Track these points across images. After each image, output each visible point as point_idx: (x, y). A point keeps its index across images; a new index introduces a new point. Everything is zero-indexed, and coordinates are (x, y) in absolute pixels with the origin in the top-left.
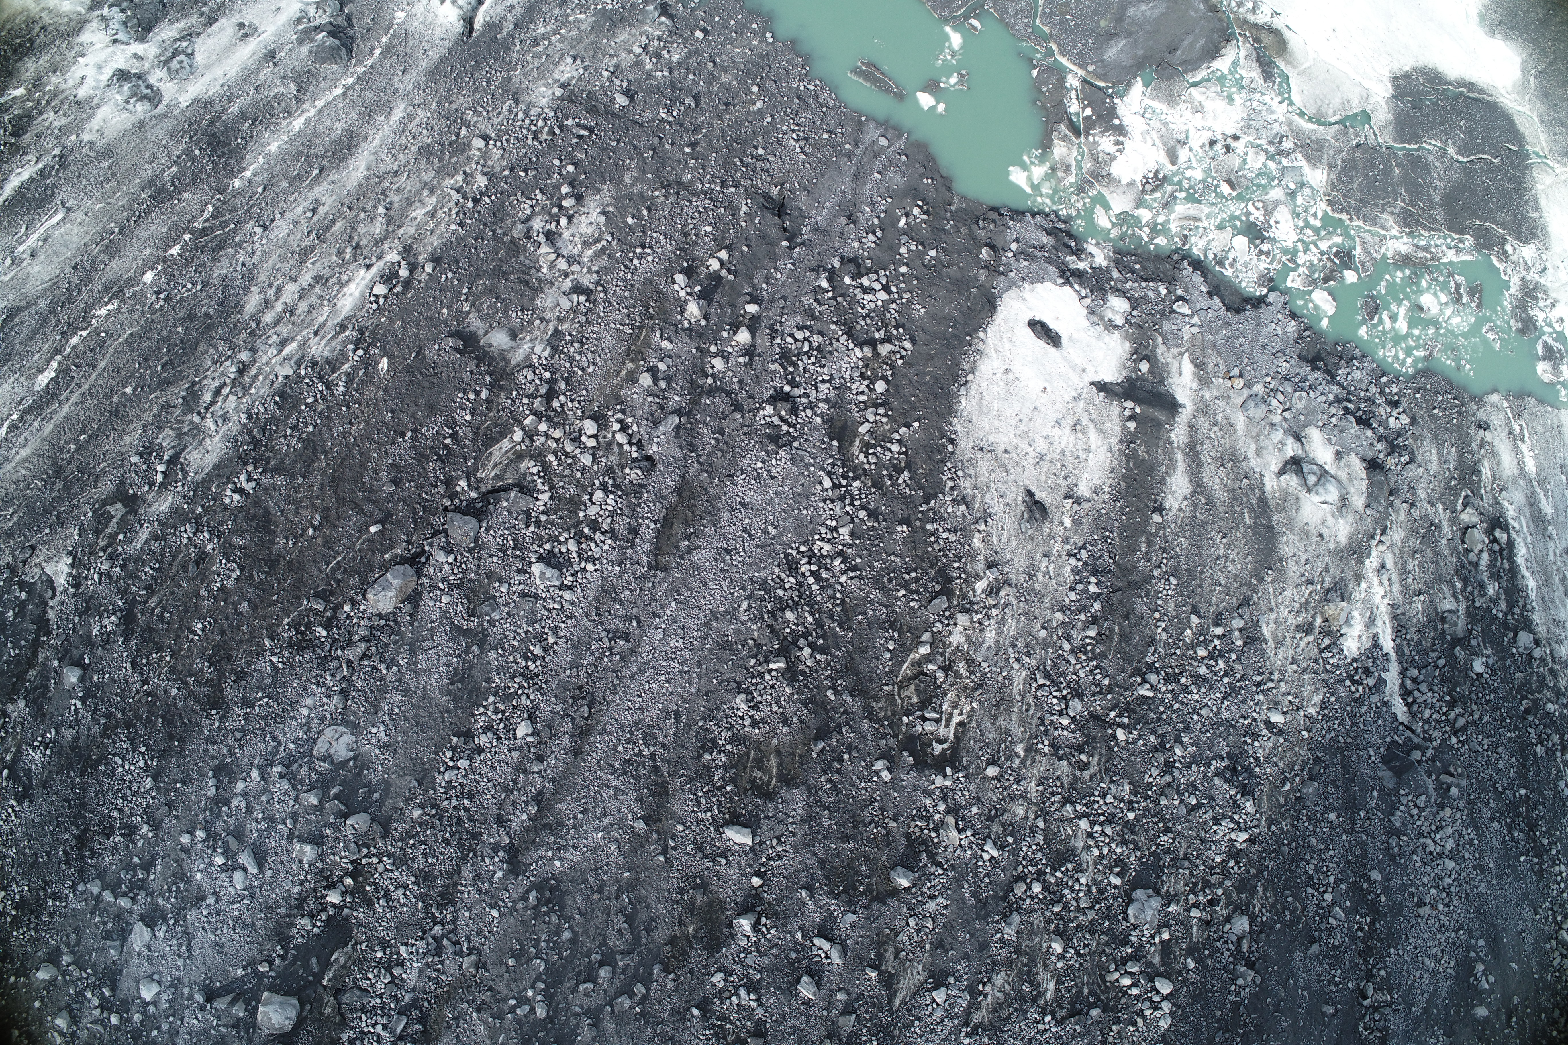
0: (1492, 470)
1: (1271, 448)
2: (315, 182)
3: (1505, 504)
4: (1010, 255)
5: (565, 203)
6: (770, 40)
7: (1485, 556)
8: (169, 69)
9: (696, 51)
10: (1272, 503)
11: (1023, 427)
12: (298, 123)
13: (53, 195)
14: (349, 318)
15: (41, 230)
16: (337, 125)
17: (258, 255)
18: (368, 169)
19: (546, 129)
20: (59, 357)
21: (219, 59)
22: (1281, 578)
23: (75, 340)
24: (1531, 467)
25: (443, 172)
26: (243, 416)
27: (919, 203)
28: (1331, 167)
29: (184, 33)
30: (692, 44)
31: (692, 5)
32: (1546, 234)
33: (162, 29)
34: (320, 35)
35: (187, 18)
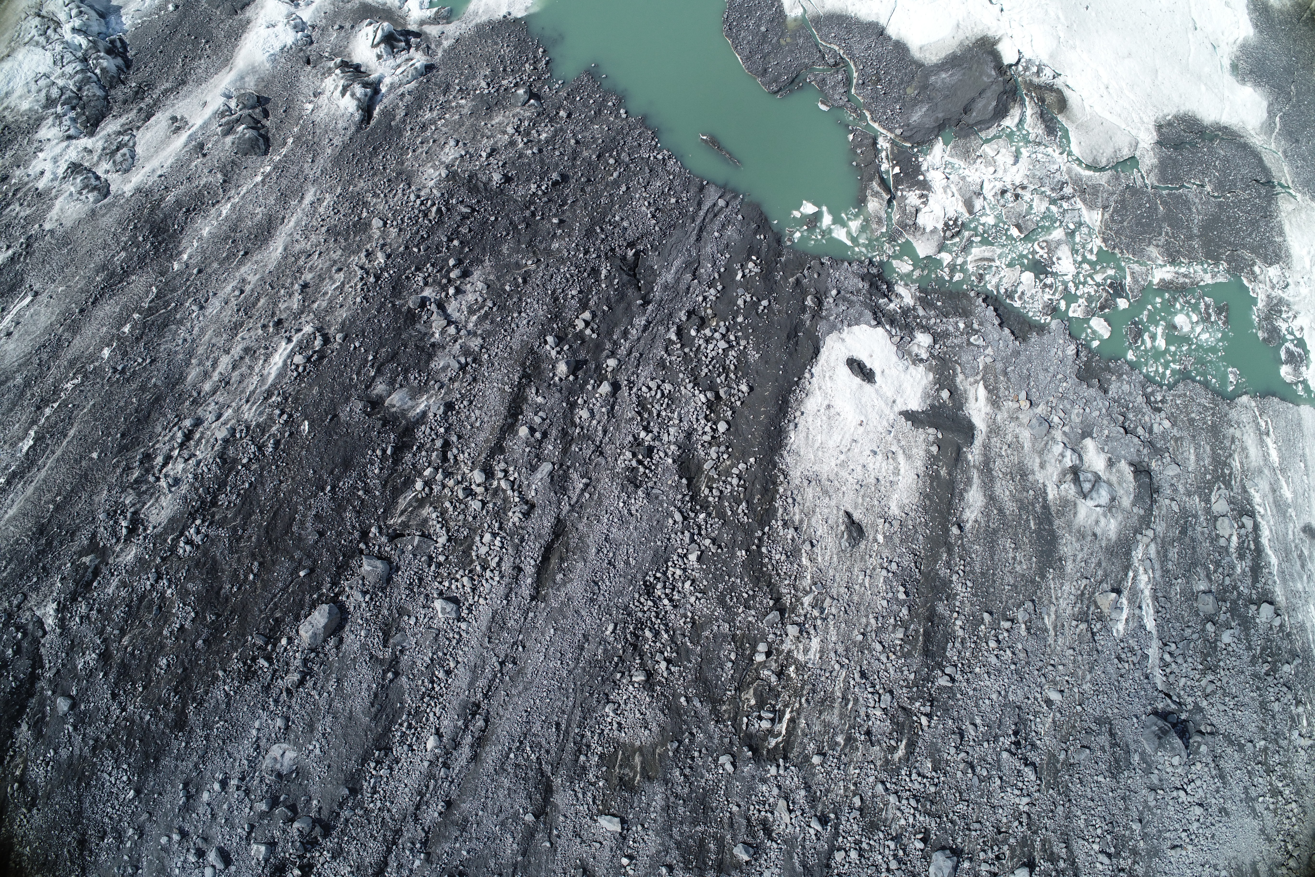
0: (1241, 463)
1: (1053, 461)
2: (241, 263)
3: (1252, 491)
4: (831, 300)
5: (452, 275)
6: (624, 116)
7: (1235, 539)
8: (114, 162)
9: (561, 129)
10: (1053, 509)
11: (842, 457)
12: (226, 209)
13: (22, 280)
14: (274, 385)
15: (14, 312)
16: (258, 210)
17: (196, 331)
18: (285, 249)
19: (434, 209)
20: (35, 427)
21: (156, 152)
22: (1062, 575)
23: (48, 411)
24: (1274, 456)
25: (349, 251)
26: (190, 476)
27: (754, 258)
28: (1105, 208)
29: (127, 126)
30: (558, 123)
31: (557, 86)
32: (1289, 255)
33: (107, 124)
34: (241, 128)
35: (128, 113)
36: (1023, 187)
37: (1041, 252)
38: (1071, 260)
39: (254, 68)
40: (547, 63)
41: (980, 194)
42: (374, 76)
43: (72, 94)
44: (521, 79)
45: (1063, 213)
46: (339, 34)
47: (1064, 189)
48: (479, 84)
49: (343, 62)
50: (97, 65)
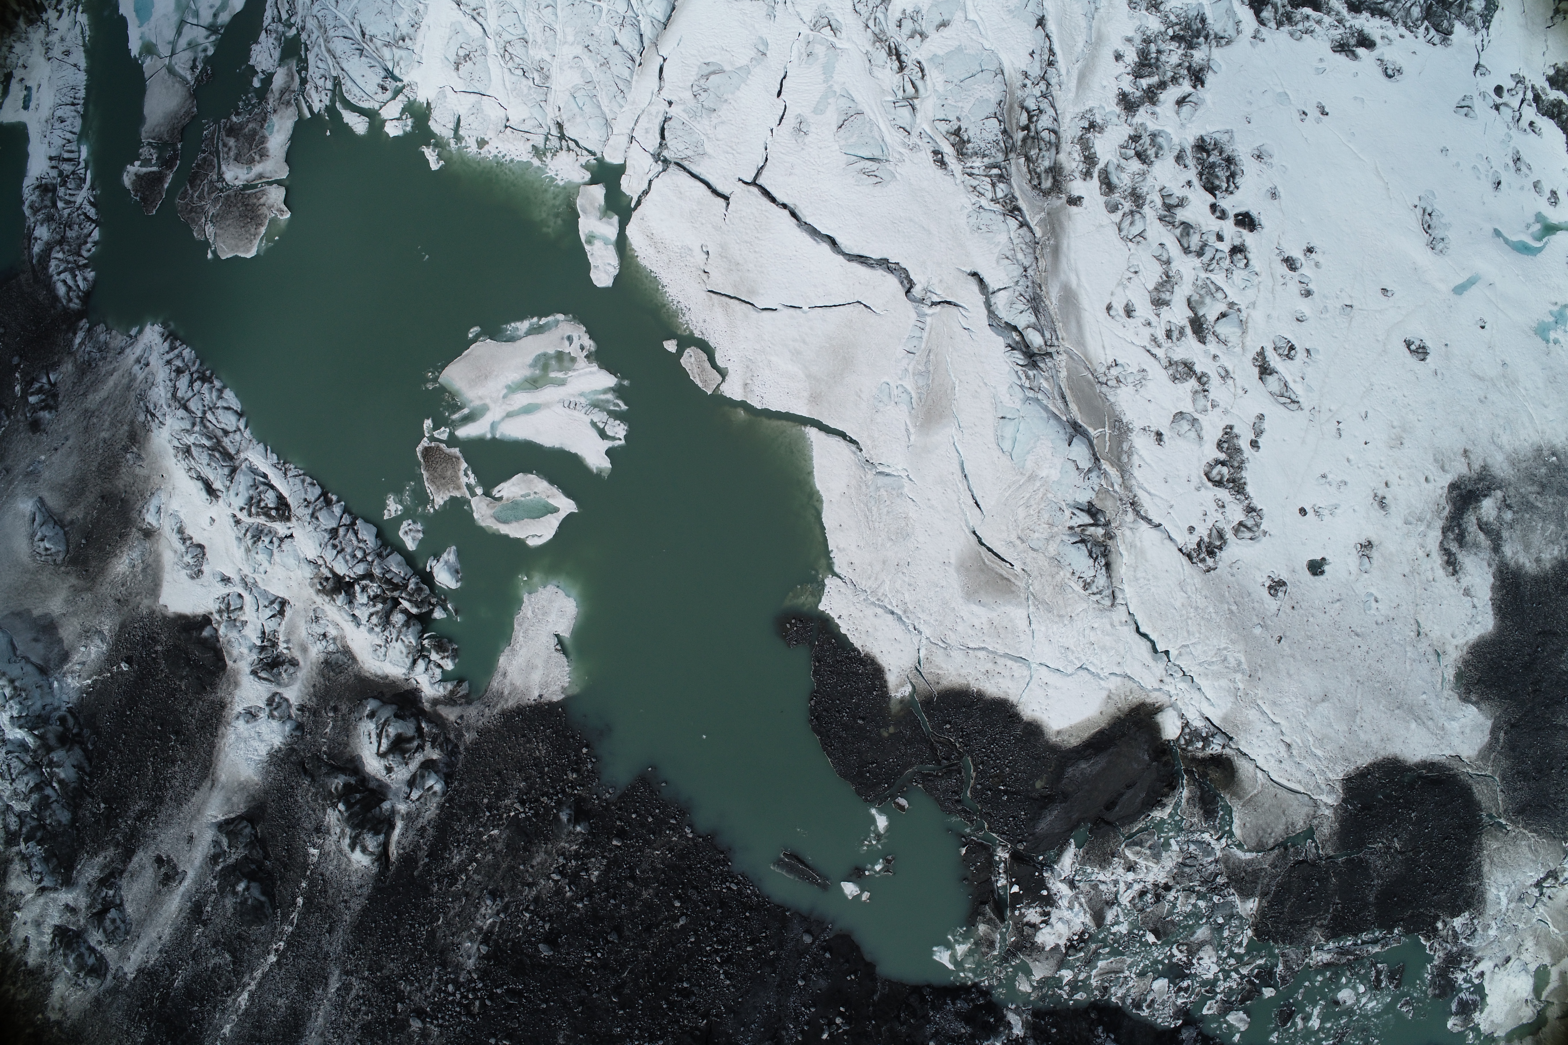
6: (690, 836)
8: (105, 931)
12: (243, 999)
19: (477, 1003)
21: (149, 913)
27: (842, 1009)
28: (1264, 895)
29: (107, 871)
30: (611, 850)
31: (608, 796)
32: (1482, 900)
33: (83, 866)
34: (241, 887)
35: (104, 849)
36: (1167, 888)
37: (1179, 955)
38: (1215, 959)
39: (240, 783)
40: (594, 764)
41: (1113, 904)
42: (386, 806)
43: (34, 823)
44: (563, 791)
45: (1214, 908)
46: (335, 720)
47: (1218, 880)
48: (513, 804)
49: (346, 785)
50: (52, 775)
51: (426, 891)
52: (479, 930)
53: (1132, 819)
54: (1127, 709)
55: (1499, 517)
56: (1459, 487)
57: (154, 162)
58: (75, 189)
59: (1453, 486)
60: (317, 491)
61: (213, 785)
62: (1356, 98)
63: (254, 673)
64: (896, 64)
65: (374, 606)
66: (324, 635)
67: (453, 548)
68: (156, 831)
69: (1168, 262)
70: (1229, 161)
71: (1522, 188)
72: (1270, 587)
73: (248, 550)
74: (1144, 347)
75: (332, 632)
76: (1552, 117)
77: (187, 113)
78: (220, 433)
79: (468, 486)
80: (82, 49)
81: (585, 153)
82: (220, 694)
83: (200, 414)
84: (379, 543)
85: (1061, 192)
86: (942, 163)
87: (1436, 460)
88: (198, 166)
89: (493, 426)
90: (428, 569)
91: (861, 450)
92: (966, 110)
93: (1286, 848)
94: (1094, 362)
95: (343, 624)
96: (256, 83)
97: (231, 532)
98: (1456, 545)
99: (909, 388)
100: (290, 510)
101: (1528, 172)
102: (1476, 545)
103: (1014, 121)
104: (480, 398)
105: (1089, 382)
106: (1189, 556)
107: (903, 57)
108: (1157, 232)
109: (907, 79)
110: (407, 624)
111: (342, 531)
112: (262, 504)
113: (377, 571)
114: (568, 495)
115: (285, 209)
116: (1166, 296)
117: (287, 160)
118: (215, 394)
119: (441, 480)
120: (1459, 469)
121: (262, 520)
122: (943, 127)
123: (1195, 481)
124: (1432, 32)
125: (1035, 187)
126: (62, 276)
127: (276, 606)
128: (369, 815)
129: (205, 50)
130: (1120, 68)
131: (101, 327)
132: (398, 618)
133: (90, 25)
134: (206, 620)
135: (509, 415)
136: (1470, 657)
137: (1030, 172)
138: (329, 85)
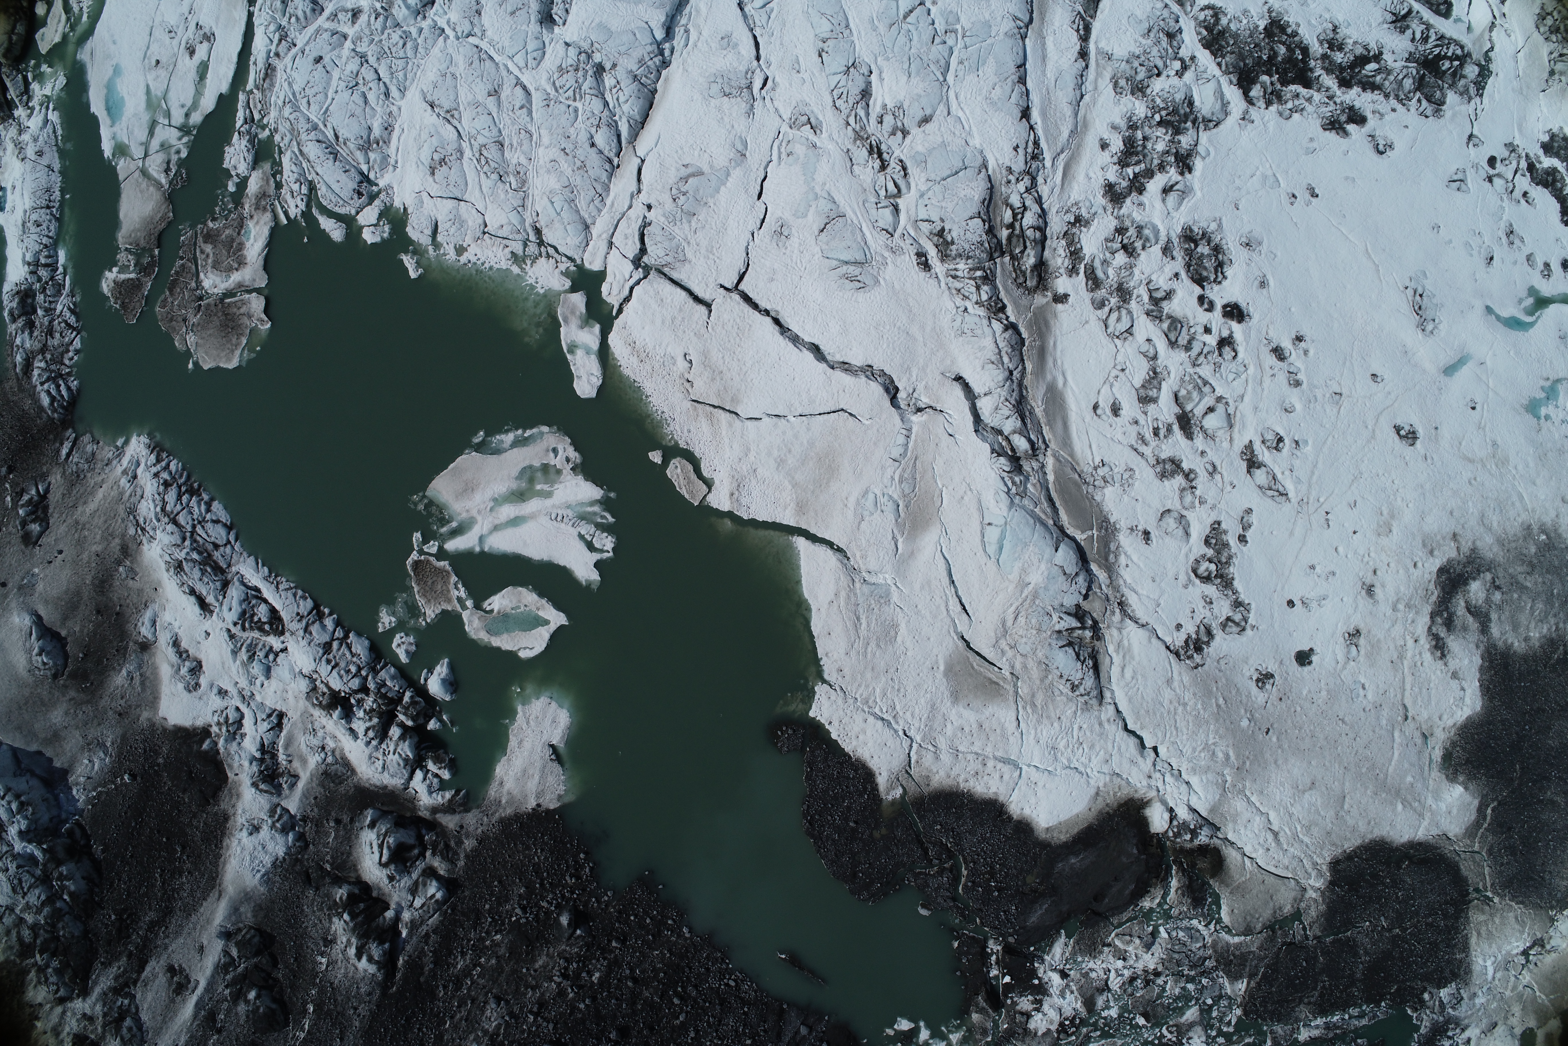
6: (687, 935)
9: (616, 961)
21: (164, 1022)
28: (1252, 976)
29: (121, 980)
30: (611, 952)
31: (606, 898)
32: (1469, 972)
33: (98, 976)
34: (252, 995)
35: (118, 959)
36: (1157, 974)
37: (1169, 1036)
38: (1204, 1039)
39: (246, 894)
40: (591, 869)
41: (1103, 990)
42: (389, 914)
43: (46, 936)
44: (563, 896)
45: (1202, 990)
46: (337, 831)
47: (1206, 963)
48: (514, 909)
49: (350, 895)
50: (63, 888)
51: (433, 996)
52: (486, 1032)
53: (1120, 909)
54: (1116, 804)
55: (1488, 600)
56: (1448, 571)
57: (131, 268)
58: (54, 296)
59: (1441, 571)
60: (309, 603)
61: (220, 895)
62: (1347, 178)
63: (255, 785)
64: (878, 162)
65: (370, 719)
66: (323, 748)
67: (446, 660)
68: (167, 941)
69: (1155, 358)
70: (1217, 250)
71: (1515, 263)
72: (1258, 680)
73: (243, 664)
74: (1132, 446)
75: (331, 744)
76: (1546, 185)
77: (162, 218)
78: (210, 547)
79: (459, 599)
80: (55, 148)
81: (564, 259)
82: (223, 806)
83: (190, 529)
84: (373, 656)
85: (1047, 290)
86: (926, 265)
87: (1424, 545)
88: (177, 273)
89: (481, 539)
90: (422, 681)
91: (848, 559)
92: (949, 210)
93: (1273, 931)
94: (1082, 464)
95: (340, 736)
96: (231, 188)
97: (226, 647)
98: (1445, 629)
99: (895, 497)
100: (283, 626)
101: (1520, 244)
102: (1465, 628)
103: (999, 219)
104: (468, 511)
105: (1075, 483)
106: (1177, 654)
107: (885, 156)
108: (1145, 328)
109: (888, 178)
110: (402, 738)
111: (335, 645)
112: (256, 619)
113: (371, 686)
114: (558, 607)
115: (266, 319)
116: (1153, 393)
117: (266, 267)
118: (203, 507)
119: (430, 593)
120: (1447, 553)
121: (256, 634)
122: (925, 227)
123: (1183, 578)
124: (1424, 103)
125: (1019, 286)
126: (46, 386)
127: (274, 719)
128: (374, 925)
129: (178, 152)
130: (1106, 157)
131: (87, 438)
132: (395, 732)
133: (62, 124)
134: (205, 732)
135: (496, 528)
136: (1457, 738)
137: (1015, 271)
138: (305, 190)
